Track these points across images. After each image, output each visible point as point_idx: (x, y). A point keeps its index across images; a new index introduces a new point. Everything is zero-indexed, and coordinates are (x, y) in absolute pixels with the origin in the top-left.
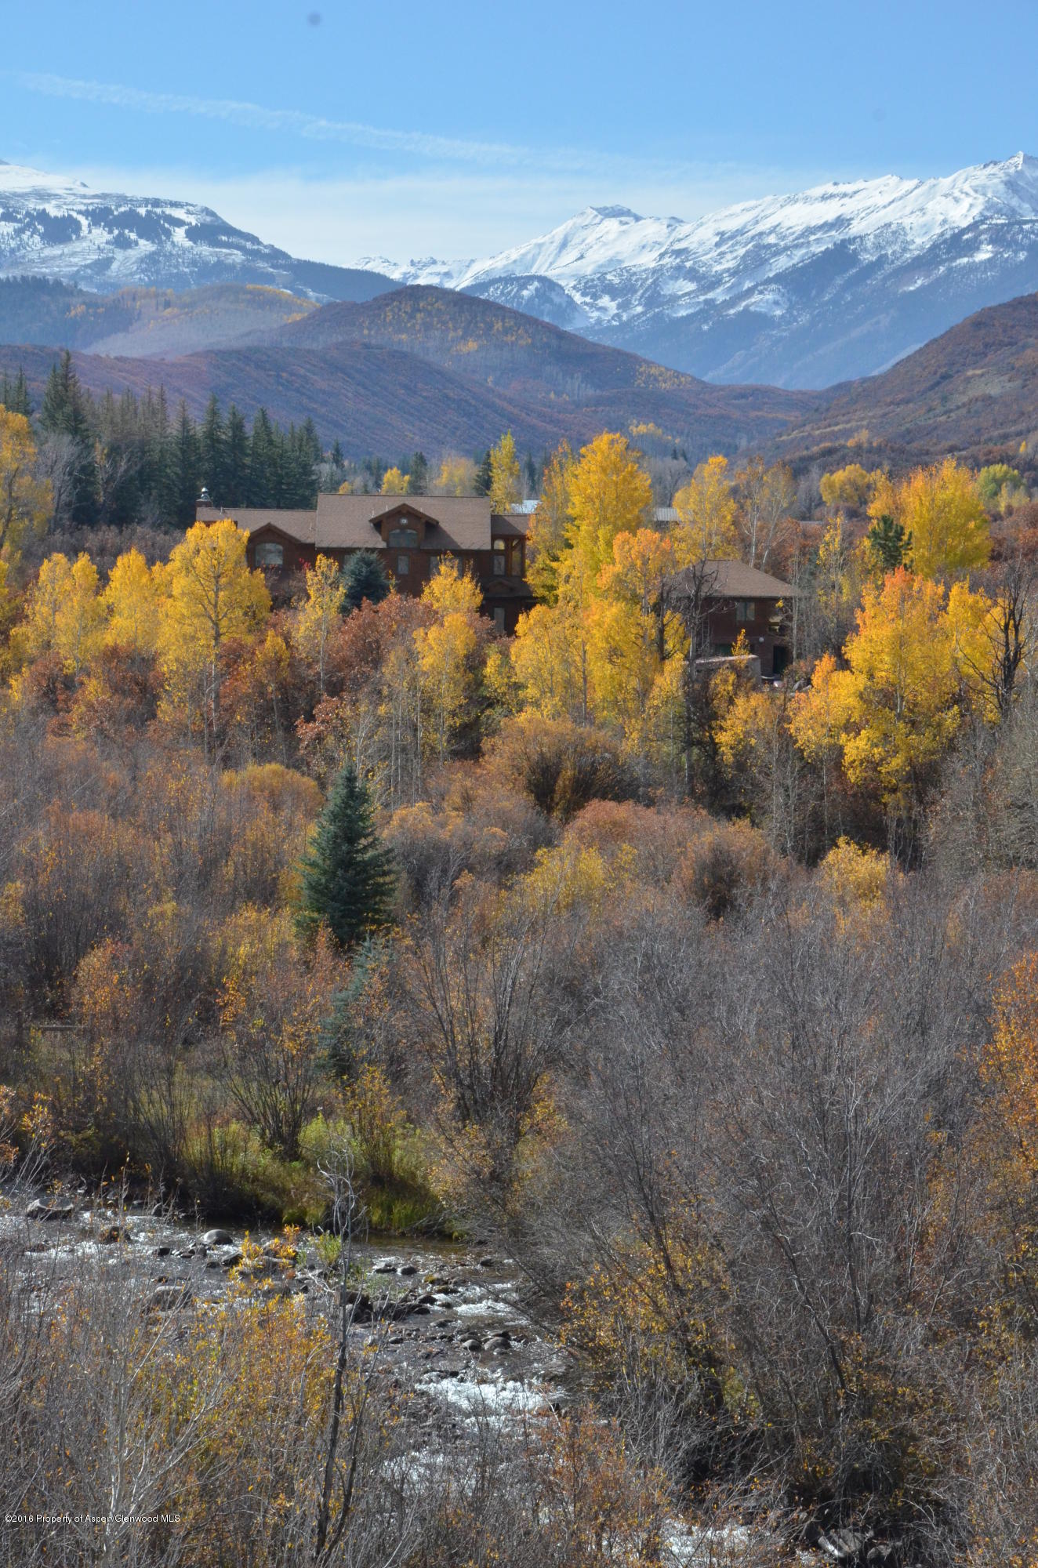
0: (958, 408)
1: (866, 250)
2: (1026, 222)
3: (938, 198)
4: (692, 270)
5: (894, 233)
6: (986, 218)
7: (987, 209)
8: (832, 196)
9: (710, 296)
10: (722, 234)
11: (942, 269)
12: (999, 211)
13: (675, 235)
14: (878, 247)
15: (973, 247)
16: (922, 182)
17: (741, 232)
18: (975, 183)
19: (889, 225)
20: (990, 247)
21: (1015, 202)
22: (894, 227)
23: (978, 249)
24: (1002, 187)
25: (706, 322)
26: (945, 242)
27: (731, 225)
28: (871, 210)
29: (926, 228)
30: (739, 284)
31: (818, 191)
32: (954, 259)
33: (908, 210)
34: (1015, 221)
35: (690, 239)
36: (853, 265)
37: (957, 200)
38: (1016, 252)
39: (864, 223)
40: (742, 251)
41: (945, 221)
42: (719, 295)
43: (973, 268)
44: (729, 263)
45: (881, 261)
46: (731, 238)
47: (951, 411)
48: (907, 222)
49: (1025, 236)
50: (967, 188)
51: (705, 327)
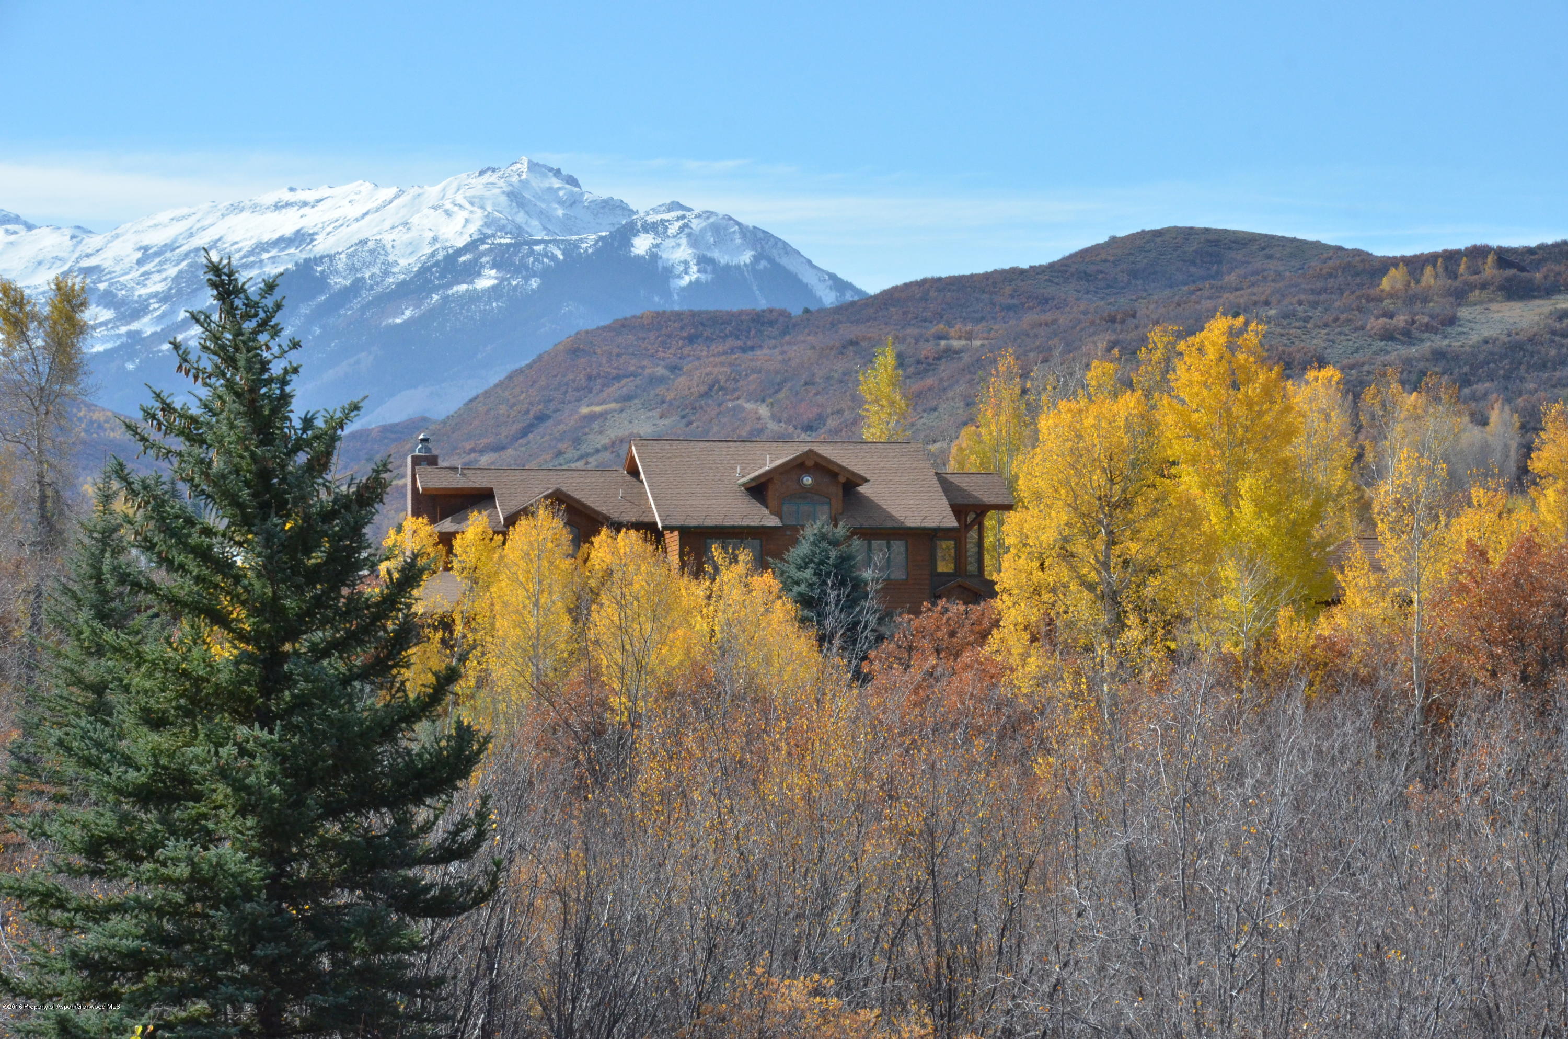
0: (598, 451)
1: (337, 272)
2: (538, 242)
3: (426, 211)
4: (107, 293)
5: (372, 252)
6: (487, 237)
7: (486, 225)
8: (288, 205)
9: (135, 326)
10: (146, 249)
11: (435, 297)
12: (502, 228)
13: (85, 248)
14: (352, 269)
15: (472, 271)
16: (401, 192)
17: (171, 247)
18: (470, 193)
19: (363, 242)
20: (493, 272)
21: (521, 218)
22: (371, 245)
23: (479, 274)
24: (503, 199)
25: (131, 358)
26: (437, 264)
27: (156, 238)
28: (339, 224)
29: (413, 247)
30: (173, 311)
31: (270, 198)
32: (449, 285)
33: (387, 225)
34: (522, 241)
35: (103, 255)
36: (322, 292)
37: (448, 213)
38: (527, 279)
39: (332, 240)
40: (173, 271)
41: (435, 239)
42: (146, 326)
43: (474, 297)
44: (156, 286)
45: (357, 286)
46: (158, 254)
47: (588, 455)
48: (387, 238)
49: (536, 260)
50: (460, 199)
51: (130, 366)
